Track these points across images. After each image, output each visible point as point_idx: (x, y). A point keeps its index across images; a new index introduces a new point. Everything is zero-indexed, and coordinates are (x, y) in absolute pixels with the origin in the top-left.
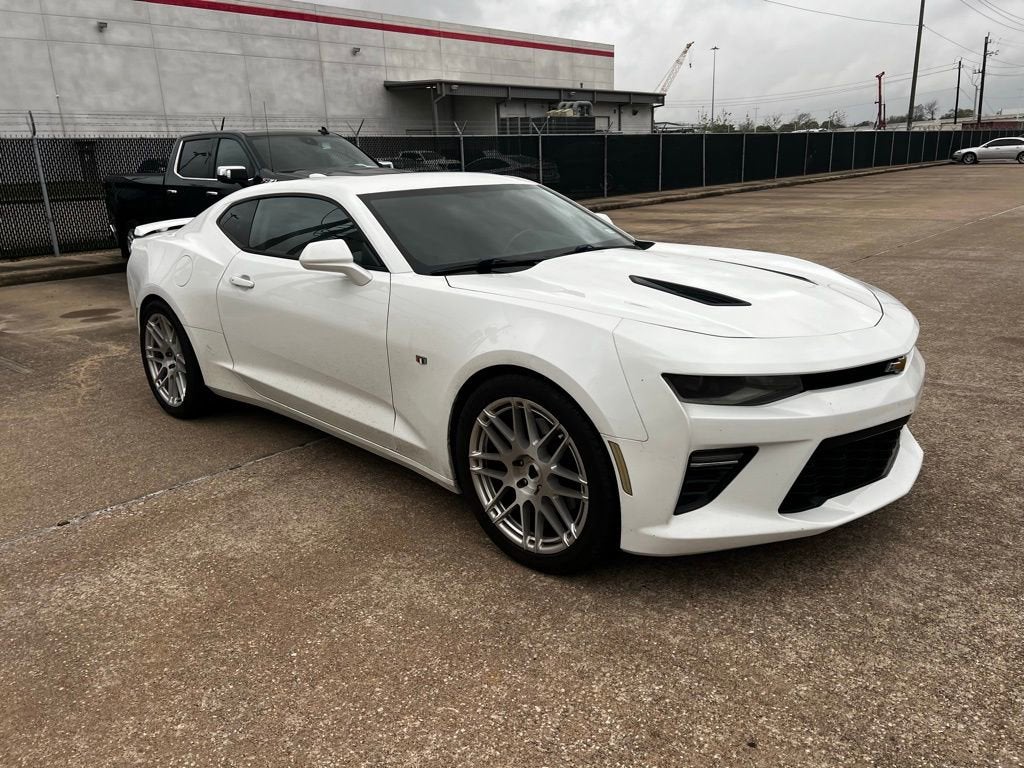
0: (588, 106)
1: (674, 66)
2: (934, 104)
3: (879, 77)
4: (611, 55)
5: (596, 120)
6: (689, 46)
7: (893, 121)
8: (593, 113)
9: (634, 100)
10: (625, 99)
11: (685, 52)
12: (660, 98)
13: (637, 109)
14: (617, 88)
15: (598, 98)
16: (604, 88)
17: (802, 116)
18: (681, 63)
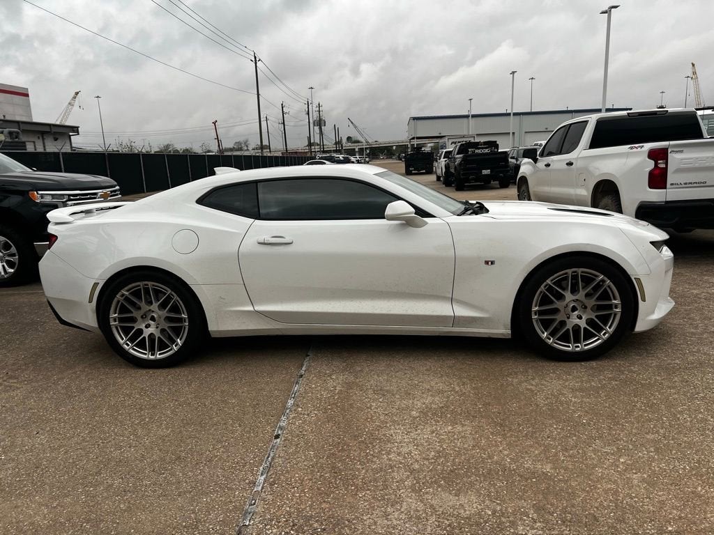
0: (18, 133)
1: (68, 107)
2: (247, 141)
3: (214, 123)
4: (27, 95)
5: (27, 143)
6: (77, 93)
7: (227, 150)
8: (23, 138)
9: (54, 130)
10: (47, 129)
11: (75, 98)
12: (75, 130)
13: (57, 137)
14: (35, 120)
15: (22, 127)
16: (24, 119)
17: (168, 146)
18: (73, 105)
